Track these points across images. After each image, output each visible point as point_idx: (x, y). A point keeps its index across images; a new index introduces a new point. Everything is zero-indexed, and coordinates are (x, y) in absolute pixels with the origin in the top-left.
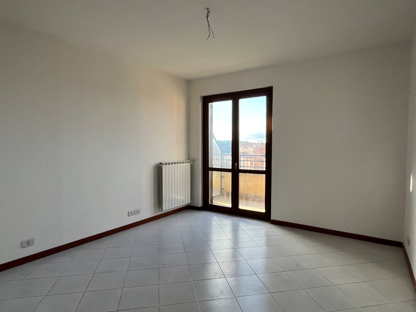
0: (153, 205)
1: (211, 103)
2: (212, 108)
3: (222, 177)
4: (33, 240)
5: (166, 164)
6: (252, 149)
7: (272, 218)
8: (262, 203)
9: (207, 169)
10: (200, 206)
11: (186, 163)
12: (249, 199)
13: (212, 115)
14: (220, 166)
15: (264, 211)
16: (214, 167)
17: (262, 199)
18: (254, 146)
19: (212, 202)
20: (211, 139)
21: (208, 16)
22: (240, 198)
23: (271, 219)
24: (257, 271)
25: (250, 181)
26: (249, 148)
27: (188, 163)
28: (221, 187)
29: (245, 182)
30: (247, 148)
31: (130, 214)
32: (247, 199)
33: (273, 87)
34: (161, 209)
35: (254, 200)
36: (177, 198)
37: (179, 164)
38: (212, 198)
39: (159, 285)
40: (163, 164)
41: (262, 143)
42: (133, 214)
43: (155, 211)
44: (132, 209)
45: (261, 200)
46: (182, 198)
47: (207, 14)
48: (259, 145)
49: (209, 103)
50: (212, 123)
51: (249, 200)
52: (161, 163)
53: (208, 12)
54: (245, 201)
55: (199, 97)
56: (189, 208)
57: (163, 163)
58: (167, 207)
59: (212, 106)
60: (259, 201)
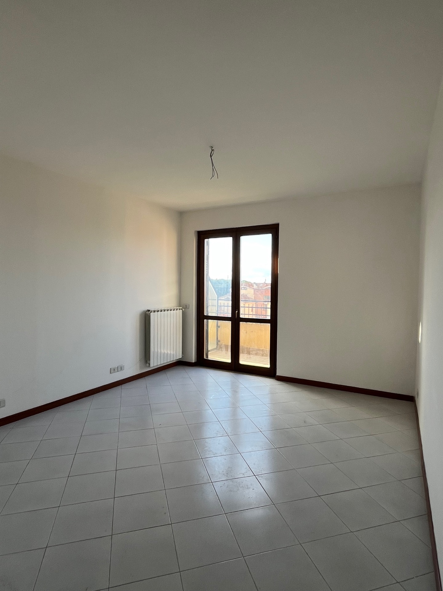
0: (138, 360)
1: (207, 239)
2: (208, 244)
3: (218, 327)
4: (5, 400)
5: (155, 312)
6: (252, 291)
7: (278, 373)
8: (266, 358)
9: (201, 317)
10: (193, 362)
11: (177, 310)
12: (251, 352)
13: (208, 254)
14: (216, 313)
15: (268, 366)
16: (210, 315)
17: (267, 352)
18: (255, 287)
19: (207, 356)
20: (207, 281)
21: (212, 155)
22: (241, 351)
23: (277, 375)
24: (262, 428)
25: (252, 332)
26: (248, 289)
27: (180, 310)
28: (217, 338)
29: (246, 333)
30: (246, 290)
31: (112, 371)
32: (249, 353)
33: (279, 224)
34: (148, 365)
35: (256, 354)
36: (167, 353)
37: (169, 311)
38: (208, 351)
39: (158, 445)
40: (151, 312)
41: (265, 283)
42: (115, 371)
43: (141, 368)
44: (115, 365)
45: (265, 353)
46: (172, 353)
47: (211, 152)
48: (261, 285)
49: (205, 240)
50: (208, 262)
51: (252, 354)
52: (149, 311)
53: (212, 150)
54: (246, 355)
55: (194, 232)
56: (181, 364)
57: (151, 310)
58: (155, 363)
59: (208, 242)
60: (263, 355)
